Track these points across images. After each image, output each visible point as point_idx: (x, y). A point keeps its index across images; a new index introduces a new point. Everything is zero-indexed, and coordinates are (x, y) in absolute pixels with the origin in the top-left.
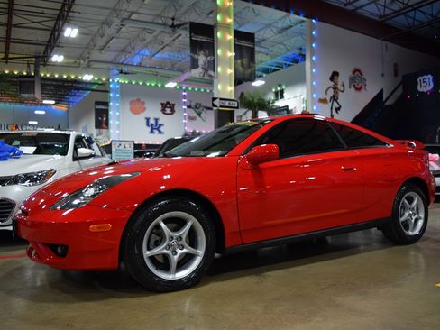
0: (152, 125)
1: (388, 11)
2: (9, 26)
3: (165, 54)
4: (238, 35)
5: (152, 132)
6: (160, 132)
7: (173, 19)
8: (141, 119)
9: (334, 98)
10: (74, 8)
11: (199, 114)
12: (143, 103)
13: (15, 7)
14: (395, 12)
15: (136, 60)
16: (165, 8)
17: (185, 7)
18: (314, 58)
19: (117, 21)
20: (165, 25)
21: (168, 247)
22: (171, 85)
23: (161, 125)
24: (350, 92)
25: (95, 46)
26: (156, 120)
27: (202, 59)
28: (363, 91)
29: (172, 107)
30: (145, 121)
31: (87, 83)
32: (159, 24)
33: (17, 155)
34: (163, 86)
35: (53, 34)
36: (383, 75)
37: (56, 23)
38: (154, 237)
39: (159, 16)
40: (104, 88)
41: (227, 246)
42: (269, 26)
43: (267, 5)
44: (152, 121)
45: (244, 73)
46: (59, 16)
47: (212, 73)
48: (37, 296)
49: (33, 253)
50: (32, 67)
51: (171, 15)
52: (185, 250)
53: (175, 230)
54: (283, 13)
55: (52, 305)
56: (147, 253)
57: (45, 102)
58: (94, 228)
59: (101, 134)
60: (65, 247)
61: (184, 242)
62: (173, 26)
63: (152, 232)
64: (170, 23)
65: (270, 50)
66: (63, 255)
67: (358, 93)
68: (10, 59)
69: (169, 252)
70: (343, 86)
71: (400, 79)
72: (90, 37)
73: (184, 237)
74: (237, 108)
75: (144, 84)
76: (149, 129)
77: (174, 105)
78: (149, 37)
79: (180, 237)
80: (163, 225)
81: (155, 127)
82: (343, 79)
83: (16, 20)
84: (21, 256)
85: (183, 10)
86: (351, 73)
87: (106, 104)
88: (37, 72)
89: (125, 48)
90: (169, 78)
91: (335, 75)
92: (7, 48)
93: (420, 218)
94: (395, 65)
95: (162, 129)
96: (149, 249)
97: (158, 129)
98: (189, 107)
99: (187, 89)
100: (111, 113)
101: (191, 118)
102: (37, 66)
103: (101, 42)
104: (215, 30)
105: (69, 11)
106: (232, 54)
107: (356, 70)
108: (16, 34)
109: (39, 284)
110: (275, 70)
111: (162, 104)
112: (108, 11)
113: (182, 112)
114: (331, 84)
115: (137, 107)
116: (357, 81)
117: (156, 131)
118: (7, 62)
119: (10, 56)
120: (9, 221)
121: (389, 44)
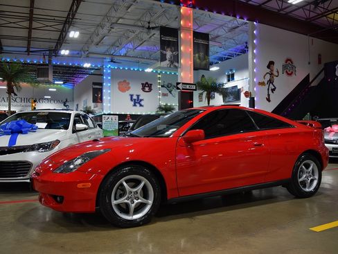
0: (135, 100)
1: (312, 15)
2: (30, 29)
3: (144, 47)
4: (197, 35)
5: (135, 105)
6: (141, 105)
7: (149, 23)
8: (126, 95)
9: (271, 82)
10: (77, 16)
11: (170, 92)
12: (128, 83)
13: (34, 16)
14: (319, 15)
15: (123, 52)
16: (143, 14)
17: (158, 14)
18: (255, 51)
19: (108, 25)
20: (143, 27)
21: (128, 199)
22: (149, 70)
23: (141, 100)
24: (283, 76)
25: (92, 42)
26: (138, 96)
27: (169, 54)
28: (293, 75)
29: (150, 86)
30: (129, 97)
31: (86, 69)
32: (138, 26)
33: (34, 130)
34: (143, 71)
35: (61, 34)
36: (309, 63)
37: (64, 27)
38: (119, 192)
39: (139, 20)
40: (99, 73)
41: (168, 198)
42: (221, 26)
43: (219, 12)
44: (135, 97)
45: (200, 64)
46: (66, 21)
47: (176, 64)
48: (45, 228)
49: (43, 200)
50: (47, 57)
51: (147, 20)
52: (139, 201)
53: (134, 187)
54: (231, 18)
55: (53, 234)
56: (114, 202)
57: (56, 82)
58: (80, 186)
59: (97, 107)
60: (62, 198)
61: (139, 195)
62: (149, 28)
63: (118, 188)
64: (147, 25)
65: (223, 43)
66: (61, 202)
67: (289, 77)
68: (31, 52)
69: (129, 202)
70: (278, 72)
71: (322, 66)
72: (89, 36)
73: (139, 192)
74: (195, 90)
75: (129, 69)
76: (133, 103)
77: (151, 85)
78: (133, 36)
79: (137, 192)
80: (125, 184)
81: (137, 101)
82: (278, 66)
83: (35, 25)
84: (35, 200)
85: (156, 16)
86: (284, 63)
87: (101, 84)
88: (50, 61)
89: (115, 43)
90: (148, 65)
91: (271, 64)
92: (29, 44)
93: (315, 179)
94: (319, 55)
95: (142, 103)
96: (115, 199)
97: (139, 103)
98: (162, 86)
99: (161, 72)
100: (104, 91)
101: (164, 95)
102: (50, 57)
103: (96, 39)
104: (179, 32)
105: (73, 18)
106: (191, 50)
107: (288, 60)
108: (35, 34)
109: (47, 219)
110: (228, 59)
111: (143, 84)
112: (102, 17)
113: (158, 90)
114: (268, 71)
115: (123, 87)
116: (289, 68)
117: (138, 105)
118: (28, 54)
119: (31, 50)
120: (28, 176)
121: (314, 39)
